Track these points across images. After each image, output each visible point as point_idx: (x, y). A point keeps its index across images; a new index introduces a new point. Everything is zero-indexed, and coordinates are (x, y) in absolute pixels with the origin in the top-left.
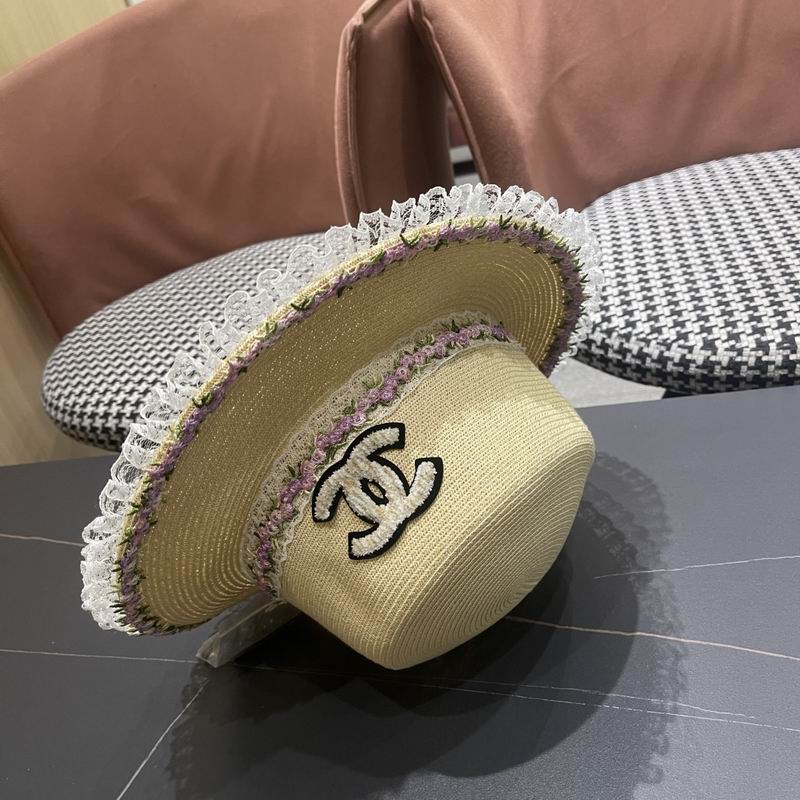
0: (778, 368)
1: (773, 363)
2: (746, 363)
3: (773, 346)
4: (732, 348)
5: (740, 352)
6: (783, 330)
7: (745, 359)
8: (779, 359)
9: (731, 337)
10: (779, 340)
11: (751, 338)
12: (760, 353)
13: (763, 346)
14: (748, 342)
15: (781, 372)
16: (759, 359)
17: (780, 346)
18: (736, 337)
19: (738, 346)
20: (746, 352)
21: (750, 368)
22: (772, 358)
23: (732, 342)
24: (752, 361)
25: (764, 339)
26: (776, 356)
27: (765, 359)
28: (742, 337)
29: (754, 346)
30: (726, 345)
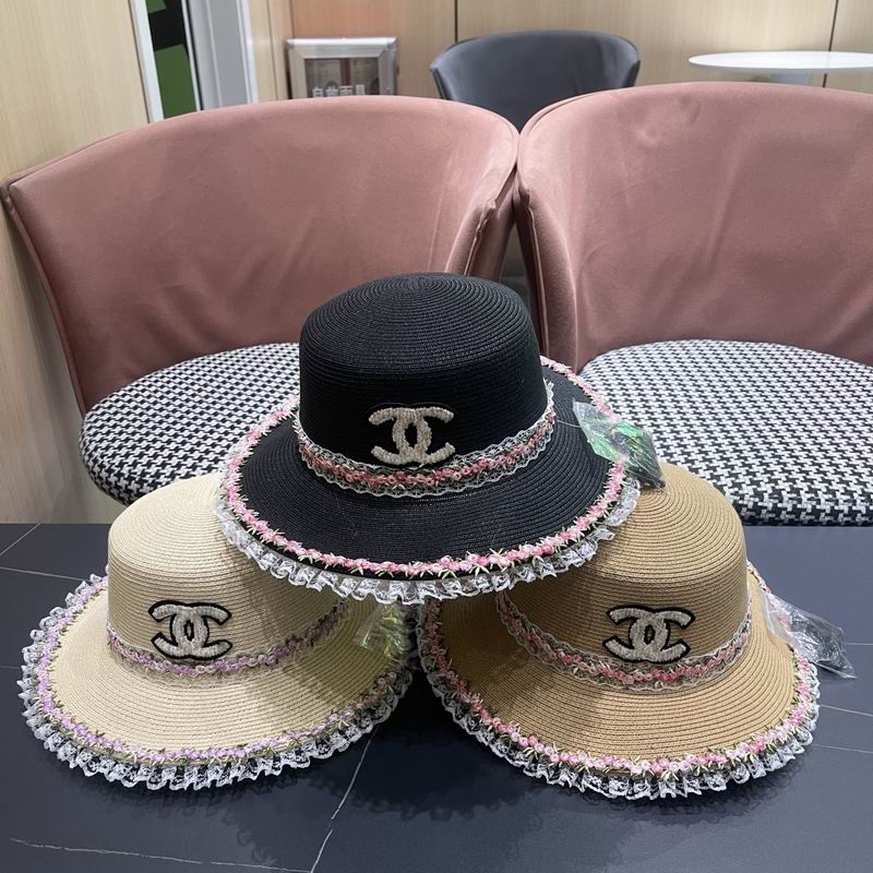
0: (769, 512)
1: (766, 508)
2: (746, 506)
3: (766, 495)
4: (736, 494)
5: (742, 497)
6: (773, 485)
7: (745, 503)
8: (770, 506)
9: (735, 485)
10: (770, 491)
11: (750, 488)
12: (757, 500)
13: (759, 495)
14: (748, 490)
15: (771, 515)
16: (755, 503)
17: (771, 496)
18: (739, 485)
19: (741, 492)
20: (747, 497)
21: (748, 510)
22: (766, 504)
23: (736, 489)
24: (751, 505)
25: (759, 489)
26: (768, 503)
27: (760, 504)
28: (743, 486)
29: (752, 493)
30: (732, 491)
